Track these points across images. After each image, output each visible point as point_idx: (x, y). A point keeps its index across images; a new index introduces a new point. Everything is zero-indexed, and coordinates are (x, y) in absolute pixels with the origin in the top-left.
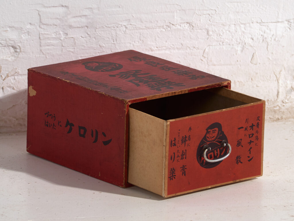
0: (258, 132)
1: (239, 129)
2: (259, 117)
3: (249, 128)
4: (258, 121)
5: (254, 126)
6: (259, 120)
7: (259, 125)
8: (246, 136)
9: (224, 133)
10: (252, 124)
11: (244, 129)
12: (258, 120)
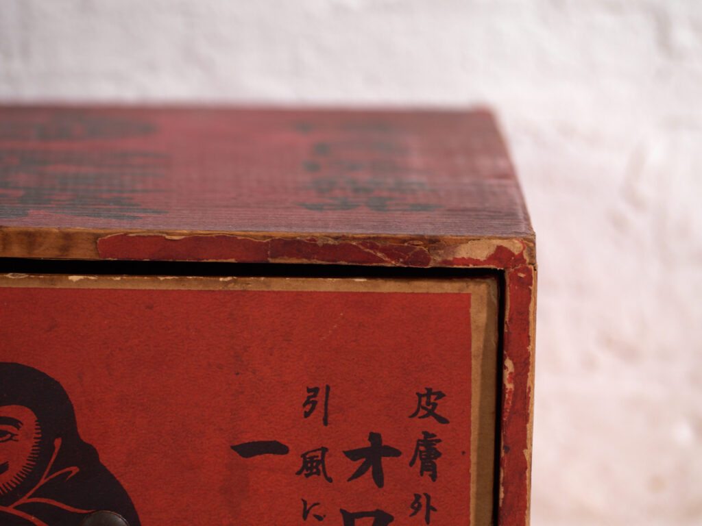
0: (430, 508)
1: (249, 450)
2: (440, 395)
3: (340, 466)
4: (431, 425)
5: (396, 453)
6: (442, 420)
7: (438, 454)
8: (319, 518)
9: (104, 459)
10: (375, 437)
11: (293, 460)
12: (431, 413)
